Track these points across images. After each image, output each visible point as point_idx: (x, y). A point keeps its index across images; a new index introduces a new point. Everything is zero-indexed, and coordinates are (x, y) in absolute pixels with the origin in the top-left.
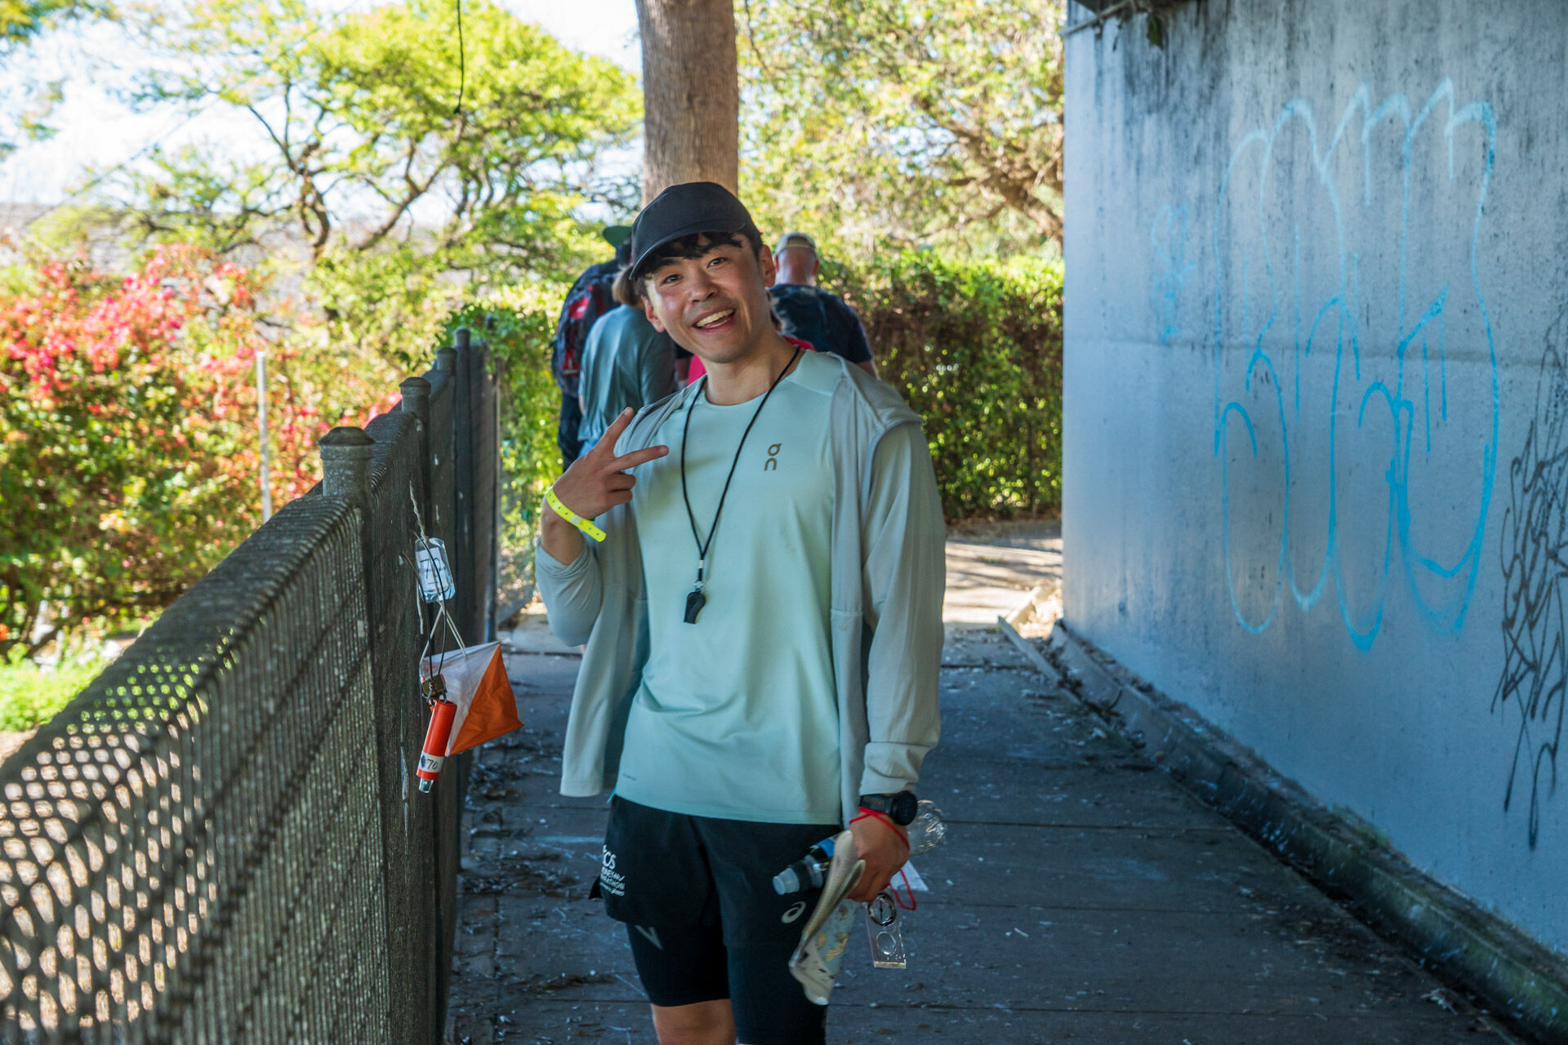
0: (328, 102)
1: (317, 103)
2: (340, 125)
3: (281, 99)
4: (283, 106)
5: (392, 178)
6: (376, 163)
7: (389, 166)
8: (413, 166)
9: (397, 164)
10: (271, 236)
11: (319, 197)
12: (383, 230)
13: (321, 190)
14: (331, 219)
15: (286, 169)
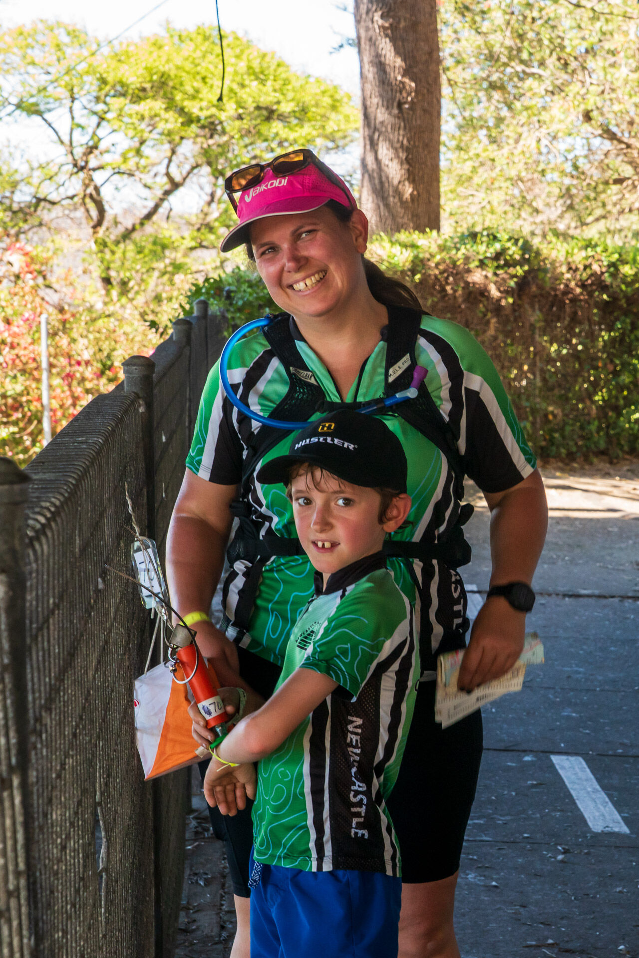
4: (68, 116)
5: (155, 175)
6: (143, 162)
7: (154, 165)
8: (173, 165)
9: (160, 163)
10: (59, 221)
11: (97, 189)
12: (149, 216)
13: (99, 184)
14: (106, 207)
15: (71, 166)
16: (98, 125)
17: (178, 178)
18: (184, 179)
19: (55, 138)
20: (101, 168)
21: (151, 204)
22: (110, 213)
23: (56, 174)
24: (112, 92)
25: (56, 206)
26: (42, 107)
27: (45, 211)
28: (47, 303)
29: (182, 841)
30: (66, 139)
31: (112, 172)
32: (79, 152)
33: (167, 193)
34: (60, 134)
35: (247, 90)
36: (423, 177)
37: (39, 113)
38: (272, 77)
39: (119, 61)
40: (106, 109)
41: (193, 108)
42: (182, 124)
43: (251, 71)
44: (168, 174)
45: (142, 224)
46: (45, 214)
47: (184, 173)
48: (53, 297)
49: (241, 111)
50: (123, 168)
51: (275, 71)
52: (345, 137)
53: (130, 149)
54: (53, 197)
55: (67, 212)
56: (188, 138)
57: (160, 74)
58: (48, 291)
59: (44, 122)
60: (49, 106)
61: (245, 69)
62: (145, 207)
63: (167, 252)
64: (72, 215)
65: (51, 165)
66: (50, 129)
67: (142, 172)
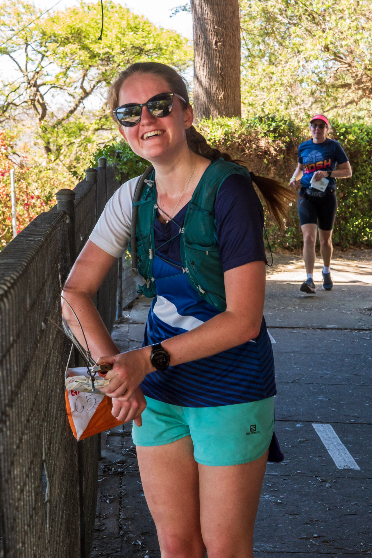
0: (46, 52)
1: (39, 52)
2: (51, 63)
3: (24, 50)
4: (25, 54)
5: (75, 88)
6: (68, 81)
7: (74, 82)
8: (85, 81)
9: (78, 81)
10: (21, 115)
11: (42, 96)
12: (72, 112)
13: (43, 93)
14: (47, 107)
15: (26, 84)
16: (42, 59)
17: (88, 89)
18: (92, 89)
19: (18, 68)
20: (44, 84)
21: (73, 105)
22: (49, 110)
23: (18, 88)
24: (49, 40)
25: (18, 107)
26: (9, 49)
27: (12, 110)
28: (14, 163)
29: (96, 477)
30: (23, 68)
31: (50, 86)
32: (31, 75)
33: (82, 98)
34: (20, 65)
35: (127, 37)
36: (230, 85)
37: (8, 53)
38: (141, 30)
39: (53, 21)
40: (46, 49)
41: (96, 48)
42: (90, 58)
43: (129, 26)
44: (82, 87)
45: (68, 117)
46: (12, 112)
47: (92, 87)
48: (17, 160)
49: (123, 49)
50: (57, 85)
51: (143, 26)
52: (184, 64)
53: (60, 73)
54: (17, 102)
55: (25, 110)
56: (94, 66)
57: (76, 29)
58: (15, 156)
59: (10, 58)
60: (13, 49)
61: (126, 25)
62: (70, 107)
63: (82, 132)
64: (28, 112)
65: (16, 83)
66: (14, 62)
67: (67, 87)
